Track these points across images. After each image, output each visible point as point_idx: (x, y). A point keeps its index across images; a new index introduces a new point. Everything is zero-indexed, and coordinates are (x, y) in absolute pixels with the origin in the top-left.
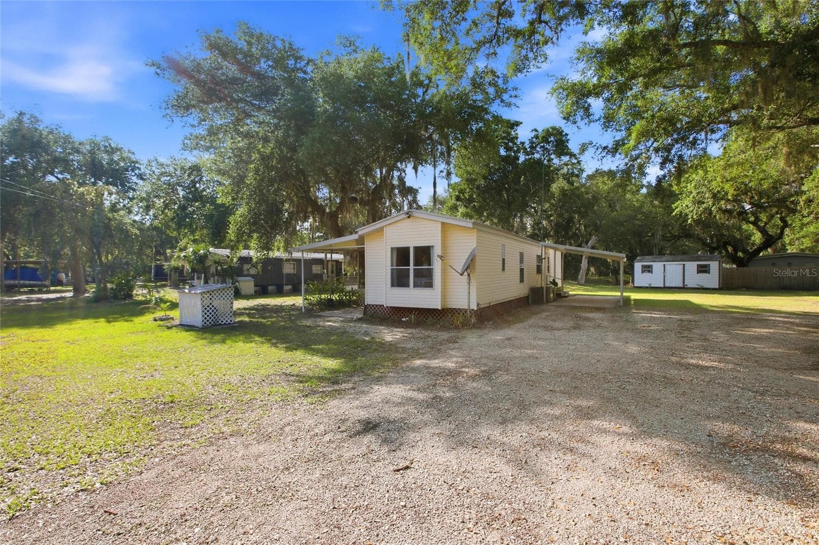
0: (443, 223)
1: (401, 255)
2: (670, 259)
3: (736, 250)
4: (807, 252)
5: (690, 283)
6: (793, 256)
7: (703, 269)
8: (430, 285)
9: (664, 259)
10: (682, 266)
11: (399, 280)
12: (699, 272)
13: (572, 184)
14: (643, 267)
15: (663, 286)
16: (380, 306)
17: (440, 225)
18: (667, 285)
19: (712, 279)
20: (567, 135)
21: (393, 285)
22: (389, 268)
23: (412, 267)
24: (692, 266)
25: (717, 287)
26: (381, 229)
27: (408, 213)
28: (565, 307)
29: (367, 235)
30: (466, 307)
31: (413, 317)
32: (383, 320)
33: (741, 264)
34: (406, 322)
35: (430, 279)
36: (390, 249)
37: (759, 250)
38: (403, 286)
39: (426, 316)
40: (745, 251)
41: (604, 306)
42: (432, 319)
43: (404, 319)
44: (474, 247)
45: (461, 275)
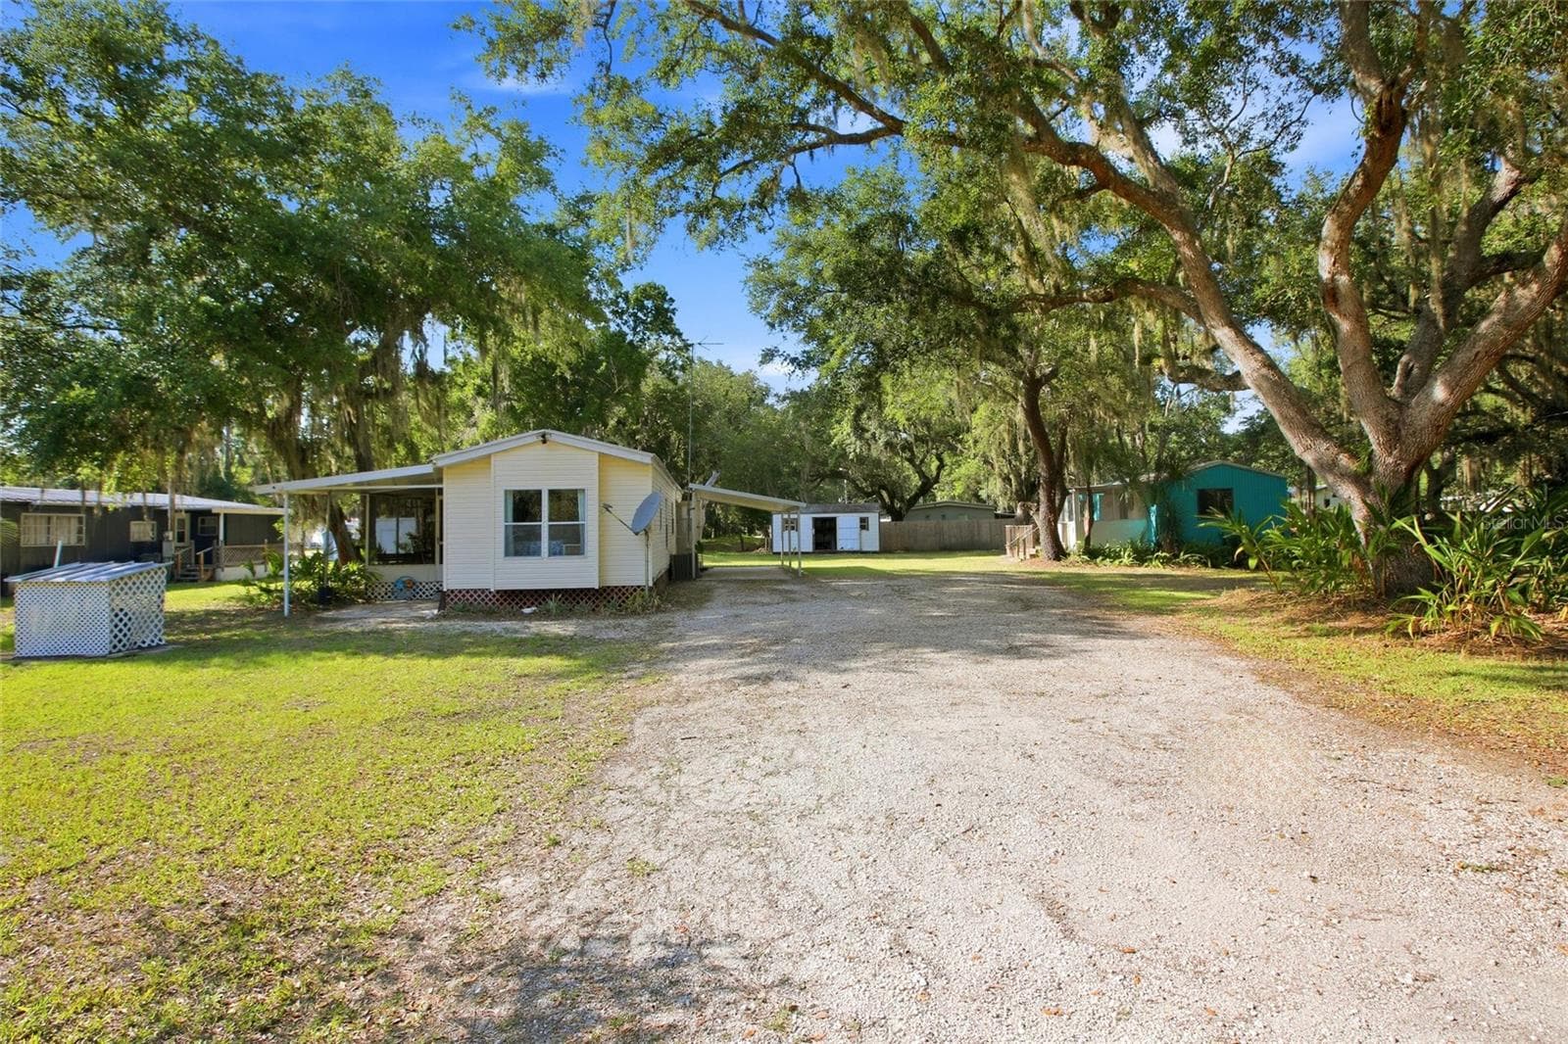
0: (601, 455)
1: (524, 505)
2: (820, 510)
3: (892, 497)
4: (957, 500)
6: (943, 507)
7: (864, 524)
8: (578, 551)
9: (812, 509)
11: (521, 543)
13: (674, 381)
14: (785, 521)
15: (810, 550)
16: (483, 591)
17: (596, 457)
19: (871, 538)
20: (672, 300)
21: (507, 554)
22: (501, 525)
23: (545, 524)
25: (877, 549)
27: (543, 436)
28: (731, 581)
29: (450, 467)
30: (642, 583)
31: (552, 604)
32: (490, 614)
33: (897, 516)
34: (534, 613)
35: (578, 541)
36: (502, 493)
37: (915, 498)
38: (528, 554)
39: (572, 601)
40: (902, 500)
41: (779, 577)
42: (585, 605)
43: (527, 611)
44: (650, 492)
45: (637, 534)
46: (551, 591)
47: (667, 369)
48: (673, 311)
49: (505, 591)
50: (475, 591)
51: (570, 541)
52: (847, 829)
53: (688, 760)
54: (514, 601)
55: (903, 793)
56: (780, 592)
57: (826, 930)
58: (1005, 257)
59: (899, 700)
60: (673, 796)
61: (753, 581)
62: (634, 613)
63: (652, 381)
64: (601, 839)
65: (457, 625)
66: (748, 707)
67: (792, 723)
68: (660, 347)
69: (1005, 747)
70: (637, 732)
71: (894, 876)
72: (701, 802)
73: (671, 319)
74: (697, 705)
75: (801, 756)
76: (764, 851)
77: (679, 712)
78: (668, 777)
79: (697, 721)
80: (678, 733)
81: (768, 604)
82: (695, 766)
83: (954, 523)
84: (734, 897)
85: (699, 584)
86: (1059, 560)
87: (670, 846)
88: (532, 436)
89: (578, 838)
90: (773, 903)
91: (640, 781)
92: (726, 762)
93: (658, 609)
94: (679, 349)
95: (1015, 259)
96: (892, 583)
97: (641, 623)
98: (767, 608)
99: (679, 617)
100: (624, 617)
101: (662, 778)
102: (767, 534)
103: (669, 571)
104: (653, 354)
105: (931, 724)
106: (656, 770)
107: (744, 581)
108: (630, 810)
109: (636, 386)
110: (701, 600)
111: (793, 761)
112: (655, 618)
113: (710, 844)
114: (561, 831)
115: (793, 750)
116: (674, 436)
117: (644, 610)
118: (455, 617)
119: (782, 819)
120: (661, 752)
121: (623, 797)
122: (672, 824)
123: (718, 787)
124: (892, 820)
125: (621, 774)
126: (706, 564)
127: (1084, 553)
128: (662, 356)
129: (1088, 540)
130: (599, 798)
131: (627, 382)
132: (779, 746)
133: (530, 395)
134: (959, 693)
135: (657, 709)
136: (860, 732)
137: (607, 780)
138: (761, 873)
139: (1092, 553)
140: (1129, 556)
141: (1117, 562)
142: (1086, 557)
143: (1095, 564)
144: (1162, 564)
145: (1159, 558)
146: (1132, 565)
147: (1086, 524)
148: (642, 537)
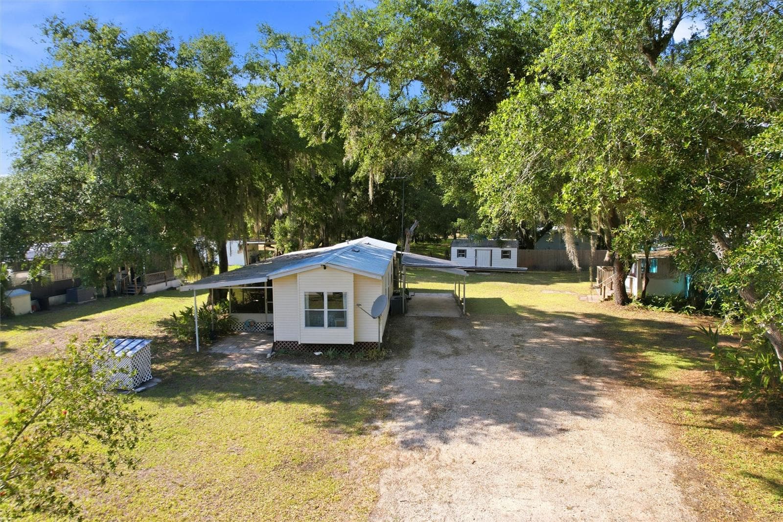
0: (355, 275)
1: (315, 300)
2: (481, 245)
3: (528, 232)
7: (506, 255)
8: (343, 324)
9: (475, 244)
10: (490, 252)
11: (313, 320)
12: (503, 257)
14: (459, 251)
16: (294, 342)
17: (352, 276)
19: (512, 264)
21: (306, 325)
22: (304, 310)
23: (326, 310)
24: (497, 252)
26: (295, 276)
27: (325, 266)
28: (424, 319)
29: (276, 279)
30: (377, 341)
32: (298, 356)
34: (321, 355)
35: (343, 320)
36: (304, 293)
38: (318, 326)
39: (340, 351)
40: (535, 233)
42: (347, 355)
43: (317, 354)
44: (381, 294)
45: (374, 318)
49: (306, 344)
50: (290, 342)
51: (338, 320)
54: (310, 349)
56: (452, 340)
61: (438, 319)
65: (283, 369)
67: (446, 494)
70: (382, 491)
79: (407, 485)
81: (443, 357)
85: (407, 322)
86: (624, 305)
93: (385, 359)
96: (515, 330)
98: (443, 363)
99: (397, 366)
100: (368, 364)
107: (431, 320)
110: (407, 344)
118: (281, 358)
120: (392, 511)
127: (641, 301)
129: (644, 292)
135: (389, 472)
139: (646, 300)
140: (669, 306)
141: (661, 309)
142: (641, 305)
143: (647, 309)
144: (689, 313)
145: (688, 309)
146: (671, 312)
147: (644, 282)
148: (377, 319)
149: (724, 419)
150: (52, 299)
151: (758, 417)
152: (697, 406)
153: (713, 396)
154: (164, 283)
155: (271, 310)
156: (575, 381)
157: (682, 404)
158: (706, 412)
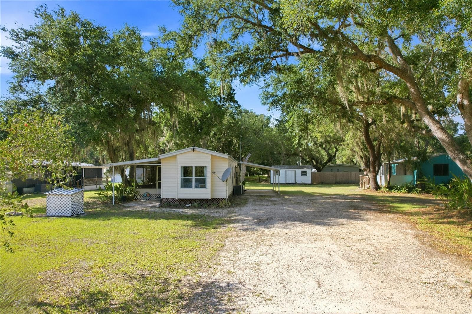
0: (212, 155)
1: (186, 171)
2: (289, 168)
3: (317, 163)
4: (345, 163)
5: (298, 181)
6: (339, 166)
7: (304, 173)
8: (204, 186)
9: (285, 168)
10: (294, 172)
11: (186, 183)
12: (302, 175)
13: (235, 119)
15: (285, 183)
16: (174, 199)
17: (210, 156)
18: (288, 182)
19: (308, 179)
20: (234, 90)
21: (181, 187)
22: (180, 178)
23: (194, 177)
24: (299, 172)
25: (310, 183)
26: (176, 155)
27: (193, 149)
28: (254, 196)
29: (163, 159)
30: (225, 197)
31: (196, 204)
32: (176, 206)
33: (319, 170)
34: (189, 206)
35: (204, 183)
36: (180, 168)
37: (326, 163)
38: (188, 187)
39: (202, 203)
40: (321, 164)
41: (271, 195)
42: (207, 205)
43: (188, 205)
44: (227, 168)
45: (223, 181)
46: (195, 199)
47: (232, 115)
48: (234, 94)
49: (181, 199)
50: (171, 199)
51: (201, 183)
52: (278, 267)
53: (241, 251)
54: (183, 202)
55: (294, 261)
56: (271, 201)
57: (270, 284)
58: (349, 89)
59: (300, 238)
60: (237, 259)
61: (263, 196)
62: (222, 207)
63: (227, 119)
64: (221, 267)
65: (166, 210)
66: (257, 239)
67: (268, 243)
68: (229, 107)
69: (325, 252)
70: (227, 244)
71: (286, 276)
72: (244, 260)
73: (234, 97)
74: (243, 237)
75: (270, 251)
76: (258, 270)
77: (238, 239)
78: (235, 255)
79: (243, 242)
80: (238, 245)
81: (266, 205)
82: (242, 253)
83: (341, 173)
84: (251, 278)
85: (244, 197)
86: (377, 190)
87: (237, 269)
88: (189, 149)
89: (215, 266)
90: (259, 279)
91: (229, 255)
92: (250, 252)
93: (230, 207)
94: (237, 107)
95: (353, 89)
96: (311, 198)
97: (225, 211)
98: (266, 207)
99: (237, 209)
100: (219, 208)
101: (234, 255)
102: (268, 175)
103: (233, 192)
104: (227, 109)
105: (307, 245)
106: (233, 253)
107: (259, 196)
108: (227, 261)
109: (221, 122)
110: (244, 203)
111: (267, 252)
112: (230, 209)
113: (246, 269)
114: (211, 265)
115: (268, 250)
116: (235, 140)
117: (225, 206)
118: (165, 207)
119: (263, 264)
120: (233, 249)
121: (225, 259)
122: (237, 265)
123: (248, 257)
124: (289, 266)
125: (224, 254)
126: (246, 188)
127: (387, 188)
128: (230, 110)
129: (389, 183)
130: (219, 259)
131: (217, 121)
132: (264, 249)
133: (183, 126)
134: (319, 237)
135: (232, 238)
136: (287, 246)
137: (220, 255)
138: (257, 274)
139: (390, 188)
140: (405, 190)
141: (400, 192)
142: (388, 189)
143: (391, 192)
144: (417, 193)
145: (416, 191)
146: (406, 193)
147: (388, 177)
148: (225, 182)
149: (443, 220)
150: (25, 189)
151: (464, 218)
152: (426, 218)
153: (436, 214)
154: (96, 186)
155: (160, 187)
156: (349, 212)
157: (417, 217)
158: (430, 219)
